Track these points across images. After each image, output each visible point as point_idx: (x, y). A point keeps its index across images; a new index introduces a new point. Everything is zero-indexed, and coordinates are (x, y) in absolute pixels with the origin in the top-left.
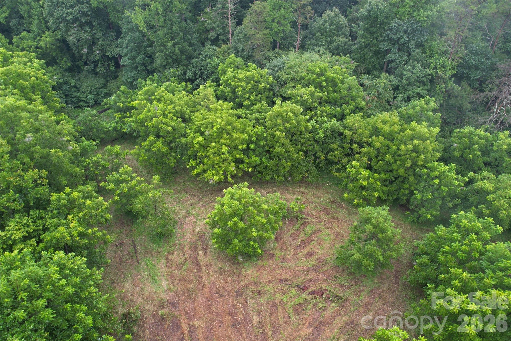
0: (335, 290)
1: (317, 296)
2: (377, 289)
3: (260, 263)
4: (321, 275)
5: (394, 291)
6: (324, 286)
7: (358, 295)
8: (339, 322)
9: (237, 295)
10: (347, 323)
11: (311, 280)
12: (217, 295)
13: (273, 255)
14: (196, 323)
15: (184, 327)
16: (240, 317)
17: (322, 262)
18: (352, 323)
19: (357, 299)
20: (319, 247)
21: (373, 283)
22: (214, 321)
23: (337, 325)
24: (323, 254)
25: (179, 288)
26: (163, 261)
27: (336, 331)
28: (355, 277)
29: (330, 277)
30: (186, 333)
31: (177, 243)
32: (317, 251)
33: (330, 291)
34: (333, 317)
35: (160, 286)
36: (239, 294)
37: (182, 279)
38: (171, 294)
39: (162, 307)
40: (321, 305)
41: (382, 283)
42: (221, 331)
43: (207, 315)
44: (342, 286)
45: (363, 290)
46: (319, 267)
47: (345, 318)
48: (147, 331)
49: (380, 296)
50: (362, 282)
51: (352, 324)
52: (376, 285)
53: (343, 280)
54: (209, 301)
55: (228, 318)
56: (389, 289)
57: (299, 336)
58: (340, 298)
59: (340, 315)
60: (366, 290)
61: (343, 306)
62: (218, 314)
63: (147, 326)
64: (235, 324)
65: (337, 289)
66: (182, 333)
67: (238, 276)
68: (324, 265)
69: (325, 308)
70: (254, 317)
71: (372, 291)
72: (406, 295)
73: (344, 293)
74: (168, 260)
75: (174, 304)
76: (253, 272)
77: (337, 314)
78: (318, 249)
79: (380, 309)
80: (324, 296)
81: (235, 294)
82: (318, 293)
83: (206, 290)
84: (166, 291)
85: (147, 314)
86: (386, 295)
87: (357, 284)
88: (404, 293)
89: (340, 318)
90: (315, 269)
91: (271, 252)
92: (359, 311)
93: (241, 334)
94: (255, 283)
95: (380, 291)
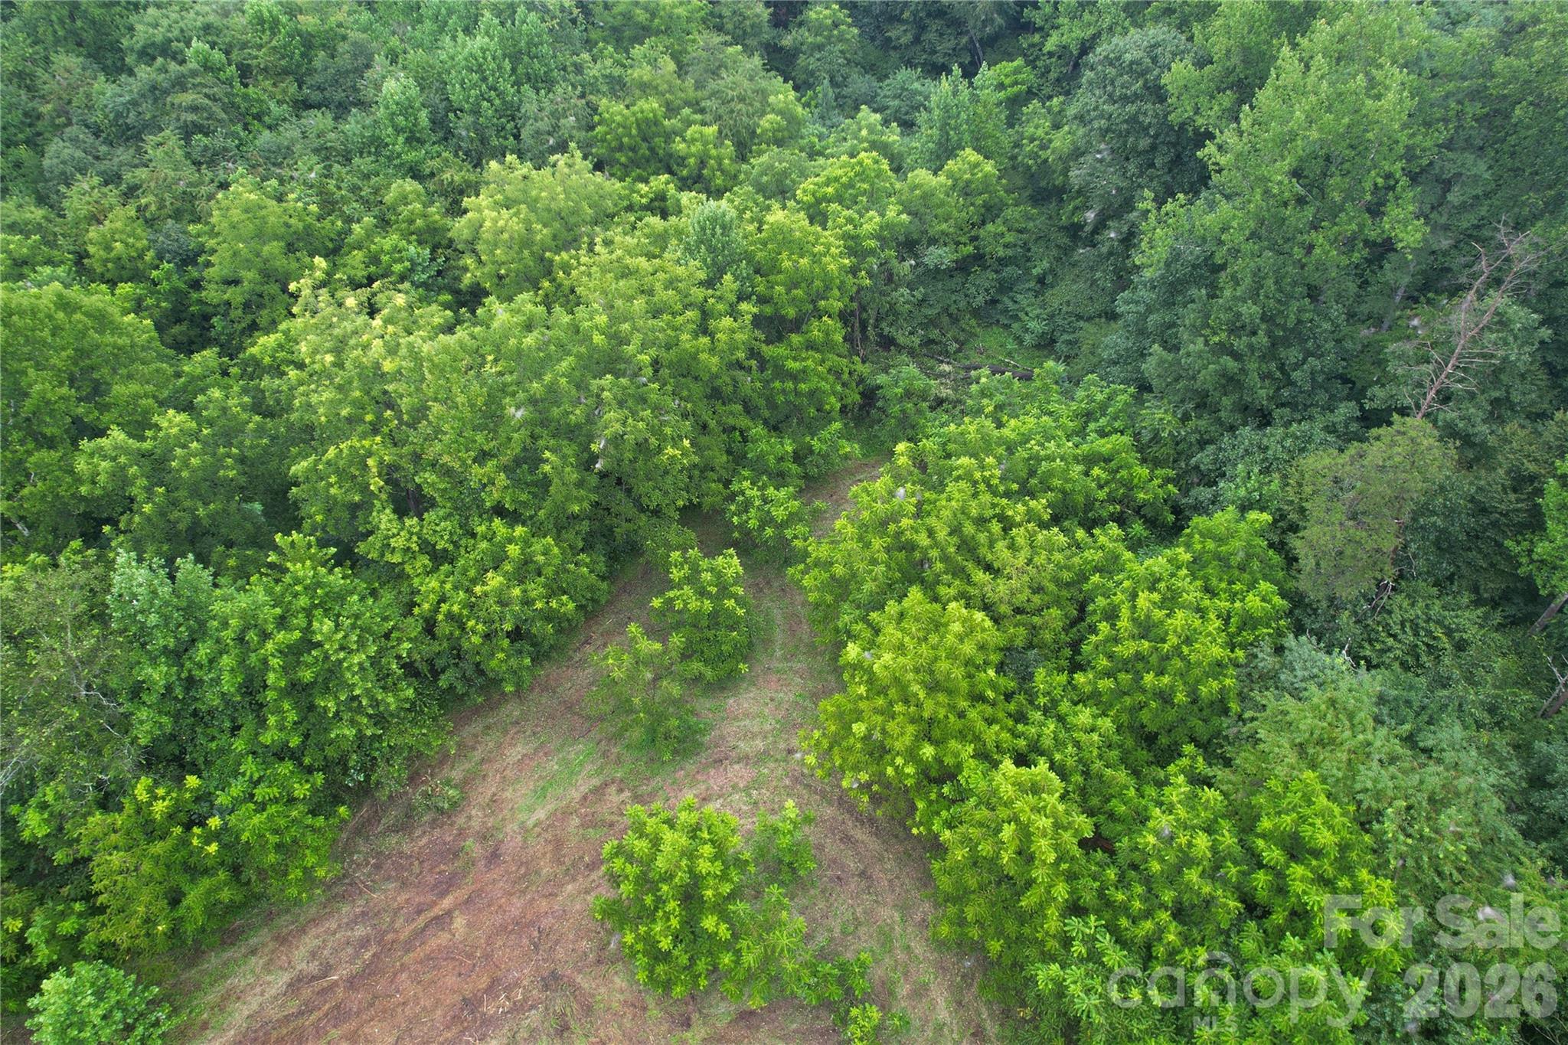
3: (651, 1002)
9: (543, 979)
12: (536, 934)
13: (687, 1024)
14: (459, 922)
15: (447, 902)
16: (489, 1009)
22: (470, 956)
25: (537, 846)
26: (596, 782)
30: (436, 911)
31: (655, 783)
35: (531, 810)
36: (552, 981)
37: (558, 844)
38: (519, 838)
39: (483, 837)
42: (451, 980)
43: (481, 935)
48: (424, 840)
54: (521, 925)
55: (484, 982)
62: (487, 957)
63: (437, 832)
64: (471, 1003)
66: (434, 903)
74: (599, 791)
75: (494, 857)
81: (546, 974)
83: (544, 904)
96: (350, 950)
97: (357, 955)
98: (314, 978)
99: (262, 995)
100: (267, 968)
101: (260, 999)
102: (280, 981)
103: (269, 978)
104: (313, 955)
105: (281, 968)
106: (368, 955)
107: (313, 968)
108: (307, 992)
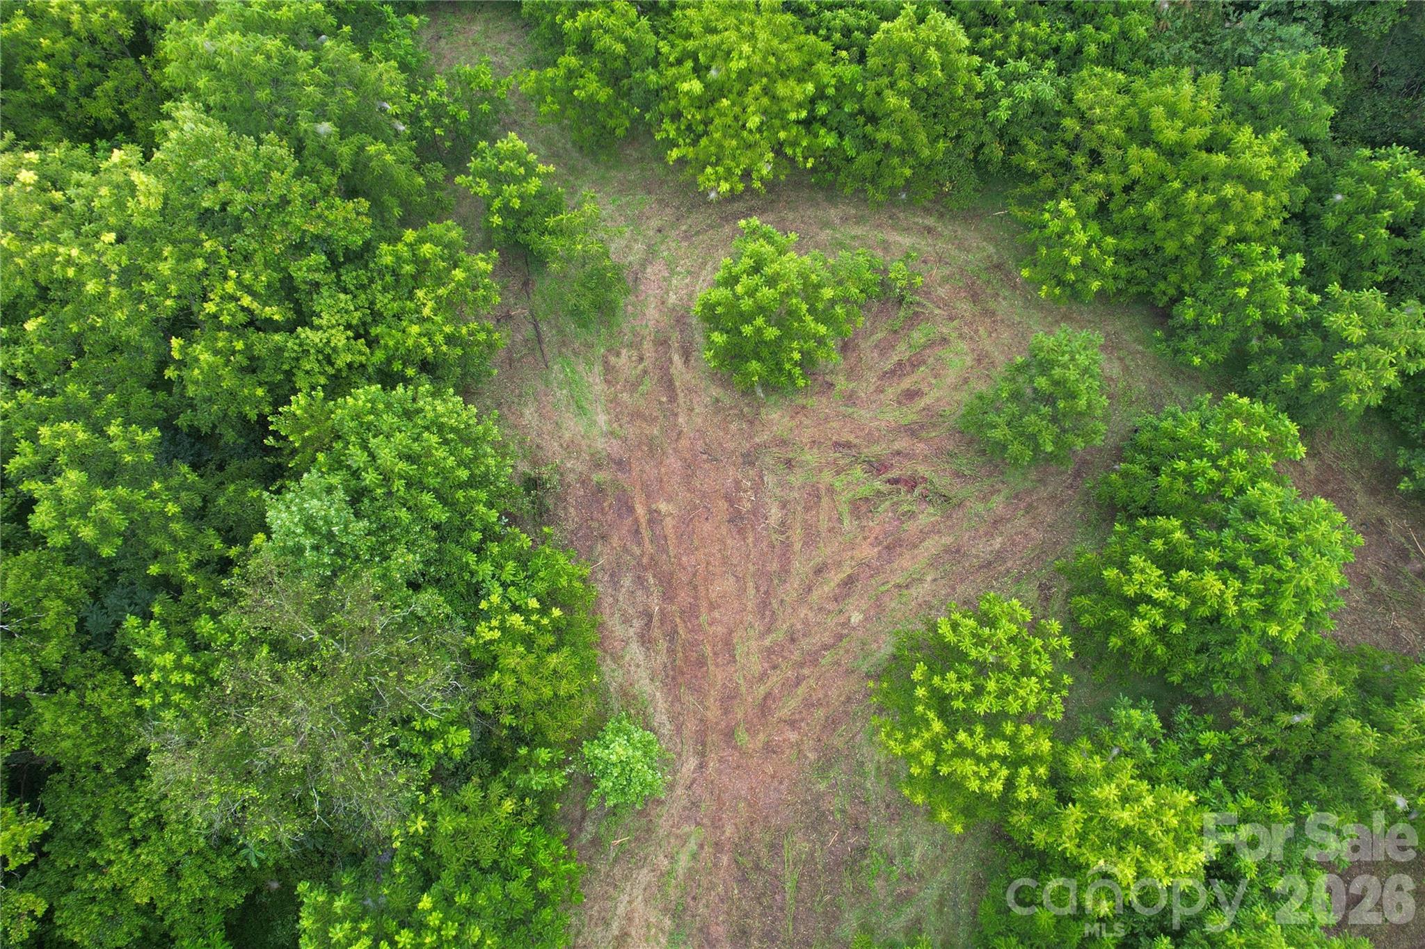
0: (942, 481)
1: (903, 489)
2: (1029, 492)
3: (800, 401)
4: (921, 445)
5: (1063, 502)
6: (923, 470)
7: (985, 499)
8: (932, 545)
9: (744, 463)
10: (947, 550)
11: (898, 453)
12: (705, 457)
13: (831, 385)
14: (663, 507)
15: (640, 510)
16: (746, 506)
17: (932, 416)
18: (958, 551)
19: (980, 507)
20: (934, 381)
21: (1025, 479)
22: (696, 508)
23: (927, 549)
24: (938, 400)
25: (631, 431)
26: (598, 368)
27: (923, 561)
28: (990, 461)
29: (939, 452)
30: (643, 521)
31: (626, 328)
32: (926, 390)
33: (932, 483)
34: (924, 535)
35: (593, 423)
36: (749, 459)
37: (637, 415)
38: (614, 441)
39: (598, 466)
40: (905, 507)
41: (1042, 481)
42: (707, 527)
43: (683, 495)
44: (957, 474)
45: (999, 491)
46: (922, 427)
47: (947, 540)
48: (572, 510)
49: (1029, 508)
50: (1002, 473)
51: (956, 552)
52: (1028, 484)
53: (963, 463)
54: (690, 467)
55: (723, 505)
56: (1053, 497)
57: (852, 558)
58: (947, 499)
59: (939, 532)
60: (1005, 492)
61: (949, 517)
62: (704, 496)
63: (571, 500)
64: (735, 518)
65: (947, 480)
66: (636, 521)
67: (751, 423)
68: (934, 425)
69: (911, 515)
70: (773, 511)
71: (1016, 496)
72: (1083, 514)
73: (959, 491)
74: (608, 369)
75: (620, 464)
76: (783, 417)
77: (934, 530)
78: (930, 385)
79: (1021, 532)
80: (917, 492)
81: (741, 460)
82: (906, 482)
83: (684, 443)
84: (604, 435)
85: (571, 478)
86: (1043, 509)
87: (990, 475)
88: (1081, 509)
89: (937, 538)
90: (912, 431)
91: (828, 378)
92: (977, 530)
93: (744, 539)
94: (783, 443)
95: (1034, 498)
100: (616, 658)
101: (642, 668)
102: (635, 651)
104: (626, 621)
105: (623, 649)
106: (651, 580)
107: (637, 624)
108: (656, 633)
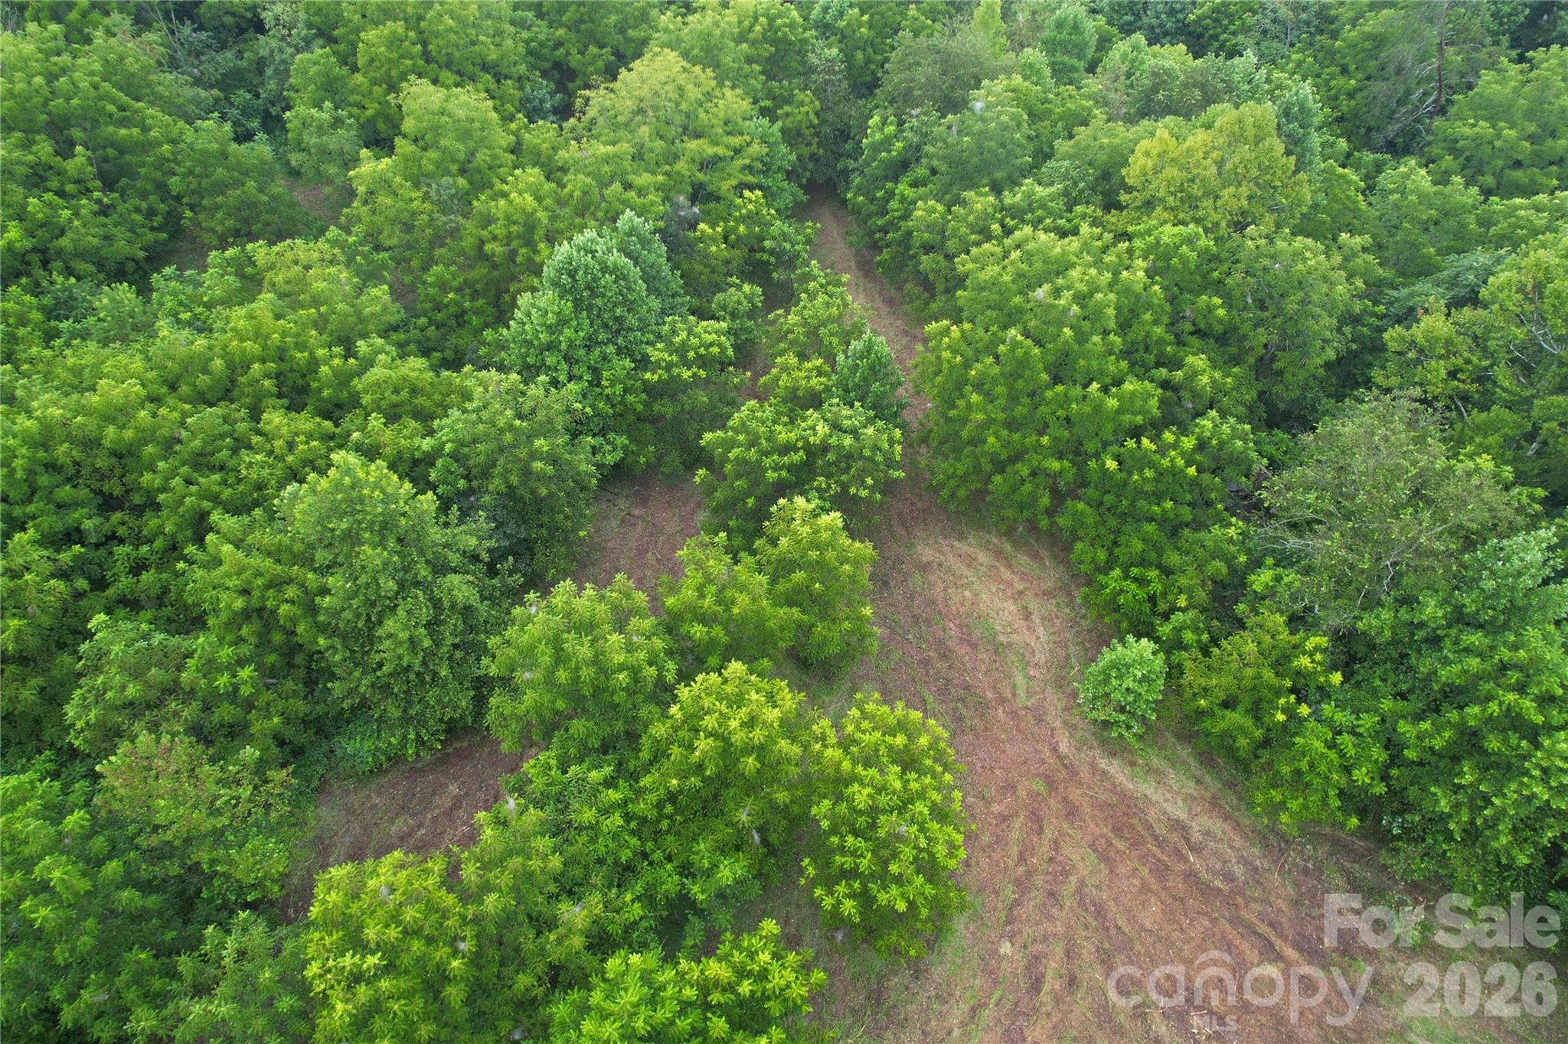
96: (1218, 866)
97: (1215, 873)
98: (1187, 840)
99: (1166, 801)
100: (1188, 798)
101: (1161, 800)
102: (1180, 812)
103: (1180, 803)
104: (1207, 834)
105: (1190, 809)
106: (1218, 883)
107: (1196, 837)
108: (1174, 837)
